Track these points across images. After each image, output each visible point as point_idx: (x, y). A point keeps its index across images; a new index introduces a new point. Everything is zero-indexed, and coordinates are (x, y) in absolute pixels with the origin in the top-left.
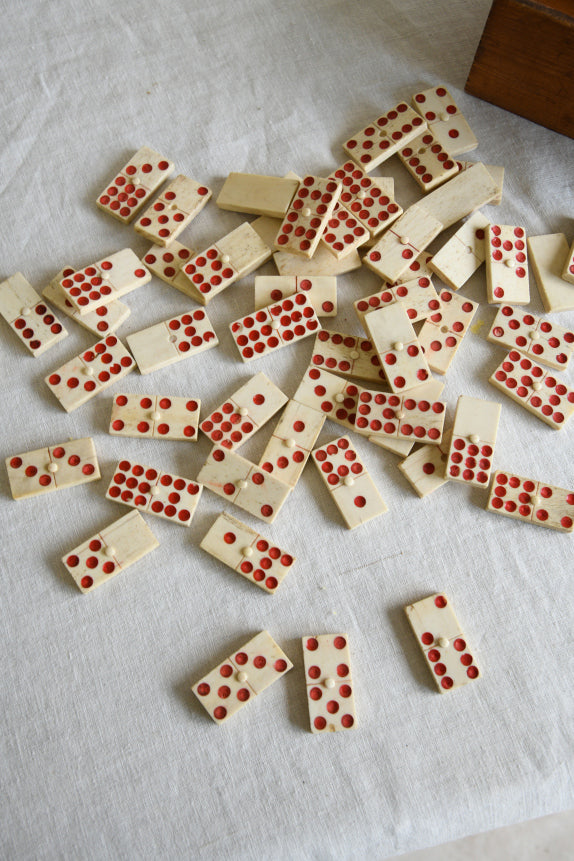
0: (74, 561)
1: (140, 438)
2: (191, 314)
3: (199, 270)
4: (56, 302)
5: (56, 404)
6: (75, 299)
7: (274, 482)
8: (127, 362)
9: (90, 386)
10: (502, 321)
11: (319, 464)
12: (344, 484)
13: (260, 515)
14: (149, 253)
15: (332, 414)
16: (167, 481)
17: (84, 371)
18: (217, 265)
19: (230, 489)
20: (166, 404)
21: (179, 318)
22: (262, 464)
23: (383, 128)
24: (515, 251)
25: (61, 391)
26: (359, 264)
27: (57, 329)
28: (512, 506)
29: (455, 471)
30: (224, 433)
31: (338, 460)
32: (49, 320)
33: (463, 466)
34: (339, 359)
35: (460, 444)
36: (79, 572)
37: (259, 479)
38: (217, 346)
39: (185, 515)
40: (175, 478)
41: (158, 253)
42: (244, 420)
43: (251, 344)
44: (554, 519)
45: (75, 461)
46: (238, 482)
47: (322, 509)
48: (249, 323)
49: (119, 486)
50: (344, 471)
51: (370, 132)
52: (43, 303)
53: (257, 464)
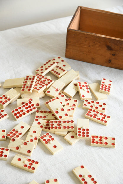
3: (1, 100)
7: (30, 144)
10: (85, 103)
11: (42, 140)
12: (50, 143)
13: (27, 154)
15: (43, 128)
18: (6, 98)
23: (45, 66)
24: (85, 87)
26: (45, 95)
28: (97, 143)
29: (80, 135)
30: (14, 136)
31: (47, 138)
33: (81, 134)
34: (43, 116)
35: (80, 129)
37: (25, 144)
38: (8, 118)
39: (6, 156)
40: (1, 148)
42: (19, 132)
43: (18, 115)
44: (110, 144)
46: (20, 146)
47: (45, 151)
48: (17, 110)
50: (49, 140)
51: (42, 67)
53: (25, 141)
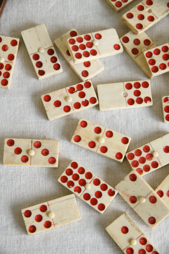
0: (28, 214)
1: (88, 150)
2: (141, 82)
3: (154, 57)
4: (61, 50)
5: (43, 113)
6: (74, 53)
7: (162, 205)
8: (93, 100)
9: (67, 109)
13: (147, 221)
14: (126, 35)
16: (97, 182)
17: (66, 98)
18: (167, 57)
19: (134, 200)
20: (110, 134)
21: (133, 83)
22: (157, 190)
25: (49, 106)
27: (57, 67)
30: (140, 164)
32: (54, 60)
36: (29, 222)
37: (153, 200)
38: (150, 107)
39: (102, 207)
40: (102, 182)
41: (131, 37)
42: (154, 159)
45: (46, 152)
46: (140, 197)
49: (67, 176)
52: (53, 48)
53: (154, 189)
